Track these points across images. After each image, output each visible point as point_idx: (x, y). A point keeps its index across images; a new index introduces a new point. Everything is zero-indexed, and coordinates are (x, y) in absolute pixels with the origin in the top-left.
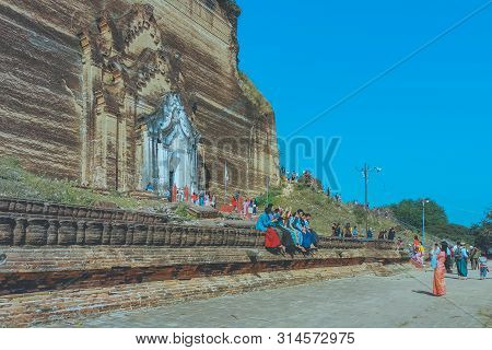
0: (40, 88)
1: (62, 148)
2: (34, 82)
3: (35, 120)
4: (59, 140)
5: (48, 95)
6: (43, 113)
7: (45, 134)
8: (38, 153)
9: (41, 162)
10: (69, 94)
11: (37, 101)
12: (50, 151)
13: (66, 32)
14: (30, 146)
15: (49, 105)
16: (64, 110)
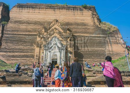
0: (27, 47)
1: (31, 59)
2: (26, 46)
3: (25, 54)
4: (30, 57)
5: (29, 48)
6: (27, 52)
7: (27, 56)
8: (25, 61)
9: (26, 63)
10: (34, 46)
11: (26, 50)
12: (28, 60)
13: (35, 33)
14: (23, 60)
15: (29, 50)
16: (33, 50)
